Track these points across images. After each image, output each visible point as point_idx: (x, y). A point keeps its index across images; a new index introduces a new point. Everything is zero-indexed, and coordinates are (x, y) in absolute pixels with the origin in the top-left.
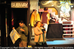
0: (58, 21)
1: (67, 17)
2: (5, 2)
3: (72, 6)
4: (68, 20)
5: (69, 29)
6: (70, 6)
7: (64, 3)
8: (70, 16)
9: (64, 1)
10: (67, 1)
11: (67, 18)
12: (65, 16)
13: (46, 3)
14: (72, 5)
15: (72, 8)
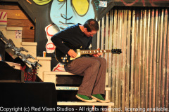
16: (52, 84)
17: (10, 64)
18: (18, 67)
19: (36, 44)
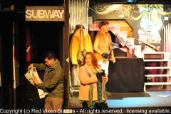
0: (133, 52)
1: (155, 42)
2: (12, 8)
3: (167, 19)
4: (157, 51)
5: (158, 72)
6: (163, 17)
7: (147, 9)
8: (162, 41)
9: (147, 5)
10: (156, 5)
11: (154, 44)
12: (151, 41)
13: (105, 9)
14: (167, 16)
15: (165, 23)
16: (142, 59)
17: (122, 49)
18: (125, 50)
19: (134, 39)
